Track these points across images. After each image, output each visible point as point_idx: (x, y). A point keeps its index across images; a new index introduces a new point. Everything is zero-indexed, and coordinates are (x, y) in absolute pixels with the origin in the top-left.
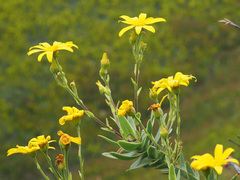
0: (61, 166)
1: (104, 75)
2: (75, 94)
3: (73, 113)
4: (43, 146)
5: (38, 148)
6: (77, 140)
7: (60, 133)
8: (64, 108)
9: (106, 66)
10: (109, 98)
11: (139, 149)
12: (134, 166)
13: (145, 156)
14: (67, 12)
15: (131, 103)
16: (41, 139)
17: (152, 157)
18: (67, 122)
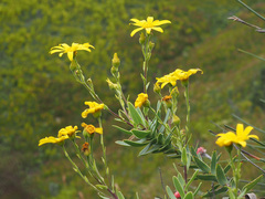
0: (87, 153)
1: (115, 72)
2: (92, 90)
3: (93, 106)
4: (71, 135)
5: (67, 137)
6: (99, 130)
7: (83, 124)
8: (86, 103)
9: (116, 65)
10: (120, 92)
11: (148, 137)
12: (143, 151)
13: (154, 142)
14: (23, 30)
15: (146, 95)
16: (69, 129)
17: (160, 143)
18: (90, 115)
